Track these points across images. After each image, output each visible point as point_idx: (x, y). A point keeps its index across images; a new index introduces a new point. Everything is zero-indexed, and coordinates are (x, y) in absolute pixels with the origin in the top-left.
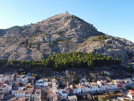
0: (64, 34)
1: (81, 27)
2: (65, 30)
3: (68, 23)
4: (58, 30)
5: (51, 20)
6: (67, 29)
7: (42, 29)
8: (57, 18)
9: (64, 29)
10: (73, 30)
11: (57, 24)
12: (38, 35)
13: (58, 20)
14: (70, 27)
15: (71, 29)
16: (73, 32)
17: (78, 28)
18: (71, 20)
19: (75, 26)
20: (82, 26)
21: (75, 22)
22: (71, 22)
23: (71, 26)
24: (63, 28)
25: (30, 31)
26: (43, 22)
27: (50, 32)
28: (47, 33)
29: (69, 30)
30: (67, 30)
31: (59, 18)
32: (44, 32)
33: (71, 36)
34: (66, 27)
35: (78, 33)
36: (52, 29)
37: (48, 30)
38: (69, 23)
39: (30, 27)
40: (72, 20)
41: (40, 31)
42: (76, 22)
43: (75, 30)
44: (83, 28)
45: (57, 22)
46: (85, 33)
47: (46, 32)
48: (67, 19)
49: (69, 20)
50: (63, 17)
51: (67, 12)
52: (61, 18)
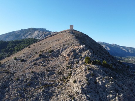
5: (40, 55)
8: (53, 51)
11: (51, 73)
13: (56, 57)
23: (88, 98)
31: (57, 51)
34: (74, 98)
38: (82, 89)
40: (90, 75)
45: (53, 63)
48: (75, 58)
49: (80, 62)
50: (65, 49)
51: (72, 26)
52: (62, 52)
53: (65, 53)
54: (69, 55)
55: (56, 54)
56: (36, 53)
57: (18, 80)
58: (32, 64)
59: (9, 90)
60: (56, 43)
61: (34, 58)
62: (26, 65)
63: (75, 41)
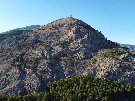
0: (68, 45)
1: (88, 37)
2: (68, 41)
3: (72, 33)
4: (61, 40)
5: (53, 27)
6: (71, 39)
7: (42, 38)
8: (59, 25)
9: (67, 39)
10: (79, 41)
11: (60, 32)
12: (37, 47)
13: (61, 27)
14: (75, 37)
15: (76, 40)
16: (78, 43)
17: (84, 39)
18: (77, 28)
19: (81, 36)
20: (90, 36)
21: (81, 31)
22: (76, 31)
23: (76, 35)
24: (66, 37)
25: (28, 41)
26: (43, 29)
27: (51, 43)
28: (47, 44)
29: (73, 41)
30: (71, 40)
31: (62, 24)
32: (44, 42)
33: (76, 48)
34: (70, 36)
35: (85, 45)
36: (54, 39)
37: (49, 40)
38: (74, 32)
39: (28, 36)
41: (39, 42)
42: (83, 31)
43: (81, 41)
44: (91, 38)
45: (60, 29)
46: (93, 45)
47: (46, 43)
48: (71, 26)
49: (74, 27)
50: (66, 23)
52: (64, 25)
53: (66, 25)
54: (68, 25)
55: (61, 26)
56: (50, 26)
58: (49, 30)
61: (50, 28)
62: (45, 31)
63: (72, 20)
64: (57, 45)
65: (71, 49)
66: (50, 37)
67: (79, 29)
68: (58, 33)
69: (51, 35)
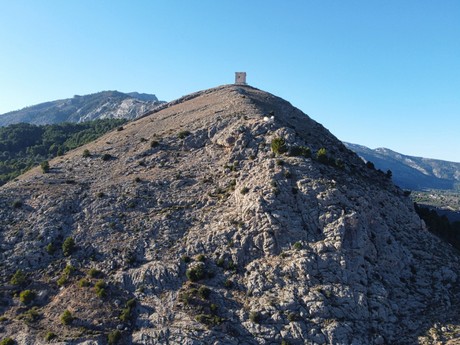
0: (231, 286)
2: (234, 251)
5: (155, 144)
6: (249, 241)
7: (90, 225)
8: (187, 133)
9: (229, 236)
10: (296, 260)
12: (55, 290)
13: (196, 148)
14: (271, 233)
15: (276, 251)
16: (293, 276)
17: (326, 250)
18: (277, 170)
19: (305, 227)
21: (304, 190)
22: (277, 193)
23: (276, 221)
27: (135, 260)
28: (116, 267)
29: (259, 254)
30: (250, 252)
31: (199, 133)
33: (283, 322)
34: (243, 225)
35: (332, 295)
36: (154, 233)
37: (128, 242)
38: (263, 202)
40: (281, 175)
41: (73, 249)
42: (311, 193)
43: (308, 267)
45: (189, 161)
47: (110, 263)
48: (247, 146)
49: (261, 155)
50: (222, 128)
51: (240, 76)
52: (212, 135)
53: (220, 139)
54: (231, 141)
55: (195, 140)
56: (143, 140)
57: (102, 195)
58: (136, 163)
59: (82, 217)
60: (196, 116)
61: (139, 152)
62: (117, 167)
63: (249, 109)
64: (169, 282)
65: (249, 325)
66: (136, 216)
67: (292, 177)
68: (178, 186)
69: (144, 199)
